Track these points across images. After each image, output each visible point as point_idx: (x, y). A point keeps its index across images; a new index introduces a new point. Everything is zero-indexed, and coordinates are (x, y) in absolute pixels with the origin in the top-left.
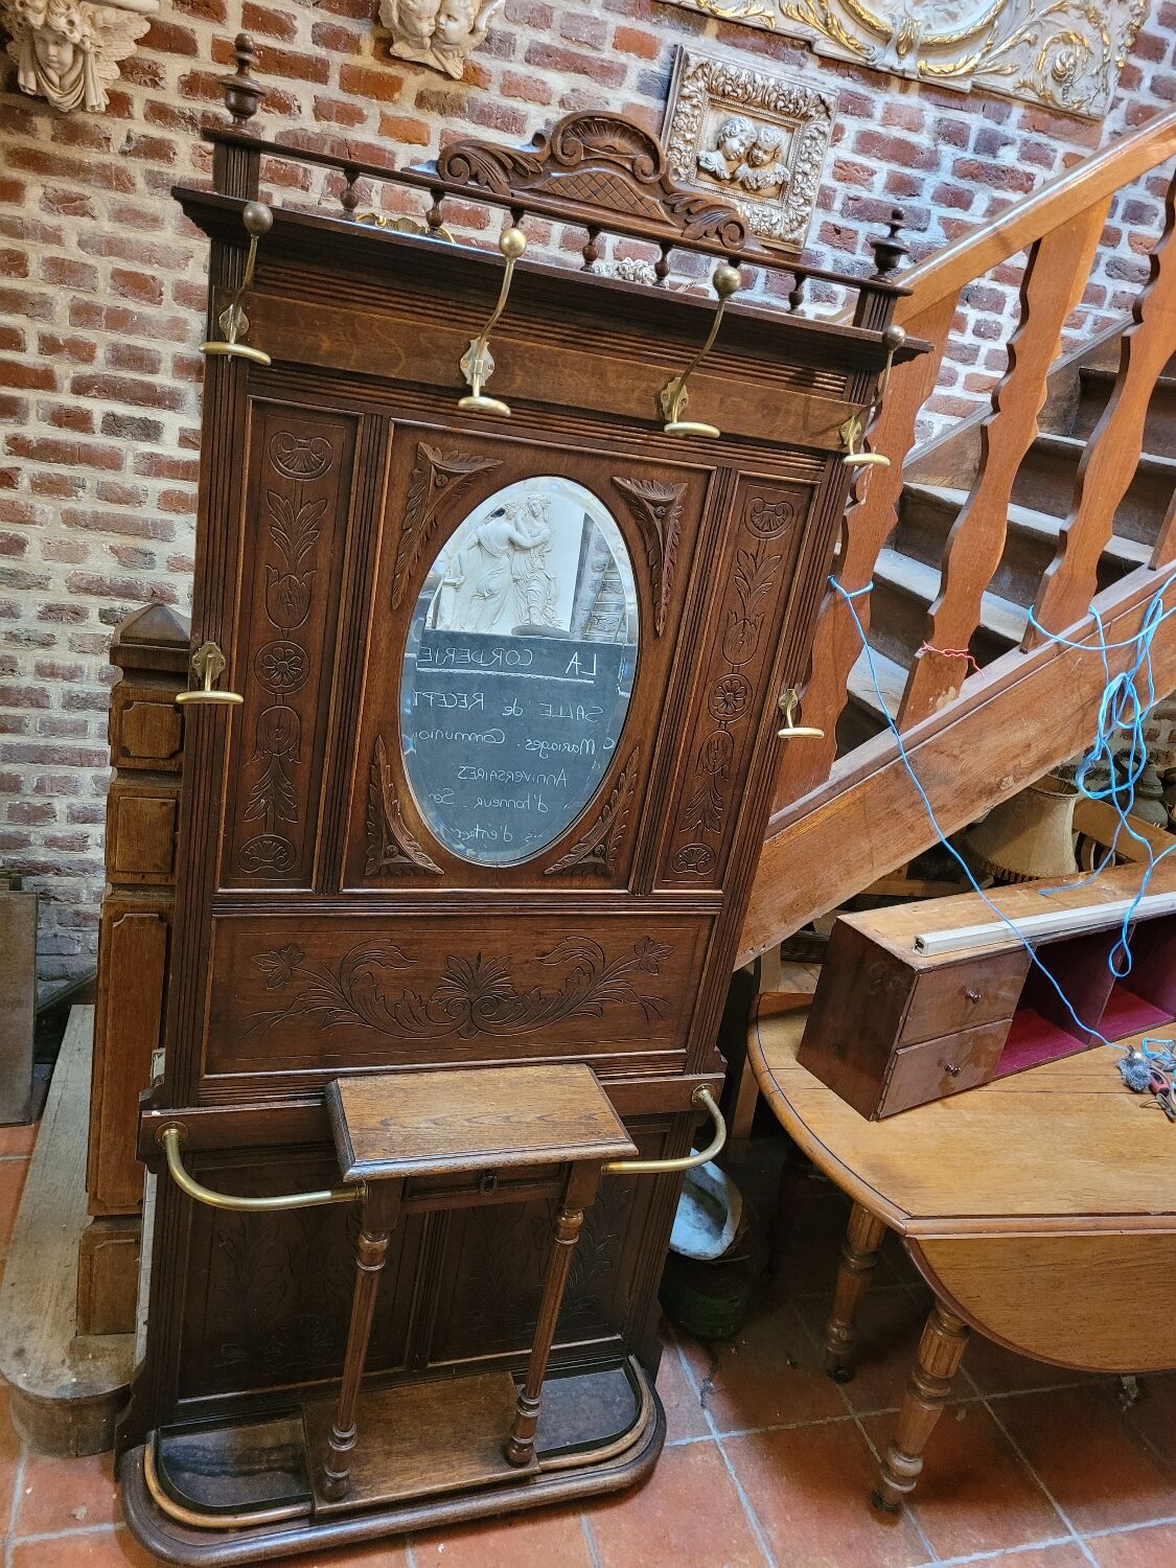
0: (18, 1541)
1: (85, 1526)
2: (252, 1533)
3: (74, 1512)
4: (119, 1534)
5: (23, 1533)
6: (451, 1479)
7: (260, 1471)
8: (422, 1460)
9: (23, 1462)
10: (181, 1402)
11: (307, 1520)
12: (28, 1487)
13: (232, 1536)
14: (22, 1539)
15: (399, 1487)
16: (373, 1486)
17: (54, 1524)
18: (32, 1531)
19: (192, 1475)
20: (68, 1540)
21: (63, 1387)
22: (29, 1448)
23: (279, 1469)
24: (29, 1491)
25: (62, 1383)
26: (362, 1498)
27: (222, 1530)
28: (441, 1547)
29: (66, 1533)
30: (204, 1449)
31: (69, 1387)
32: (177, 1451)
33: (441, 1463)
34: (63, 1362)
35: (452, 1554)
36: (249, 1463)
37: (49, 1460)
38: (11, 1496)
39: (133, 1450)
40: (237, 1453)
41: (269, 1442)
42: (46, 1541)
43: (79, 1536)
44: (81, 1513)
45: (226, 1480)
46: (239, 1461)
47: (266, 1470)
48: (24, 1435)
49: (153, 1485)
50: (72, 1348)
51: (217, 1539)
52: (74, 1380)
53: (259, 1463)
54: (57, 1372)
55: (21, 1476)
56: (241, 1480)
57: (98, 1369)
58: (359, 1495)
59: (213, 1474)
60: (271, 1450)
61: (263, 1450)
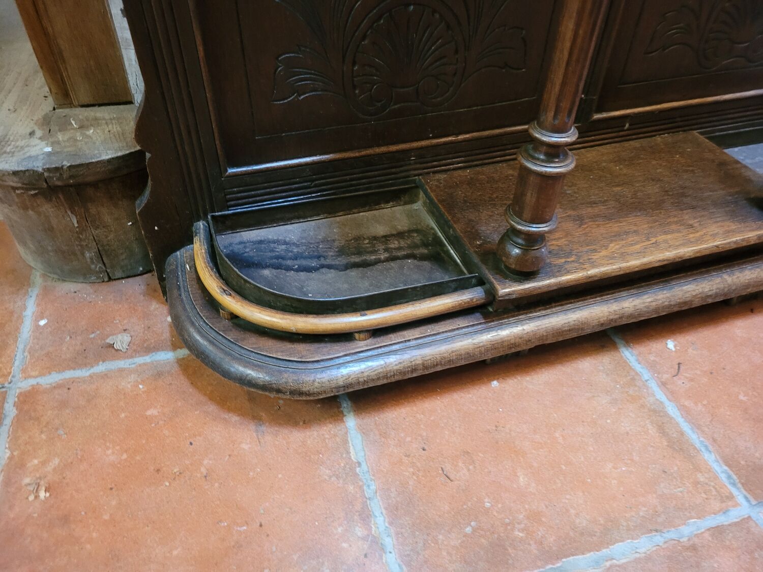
0: (26, 385)
1: (132, 357)
2: (394, 338)
3: (109, 341)
4: (183, 365)
5: (33, 374)
6: (699, 240)
7: (378, 262)
8: (638, 222)
9: (34, 292)
10: (231, 171)
11: (478, 315)
12: (42, 318)
13: (361, 344)
14: (32, 382)
15: (623, 256)
16: (579, 257)
17: (81, 359)
18: (48, 370)
19: (274, 271)
20: (105, 376)
21: (30, 157)
22: (44, 276)
23: (407, 257)
24: (42, 323)
25: (28, 154)
26: (568, 272)
27: (343, 337)
28: (671, 344)
29: (101, 368)
30: (285, 243)
31: (41, 157)
32: (245, 247)
33: (669, 224)
34: (32, 134)
35: (690, 351)
36: (359, 253)
37: (70, 287)
38: (17, 329)
39: (178, 253)
40: (336, 244)
41: (381, 230)
42: (73, 381)
43: (121, 370)
44: (121, 341)
45: (331, 274)
46: (341, 252)
47: (387, 260)
48: (30, 260)
49: (213, 284)
50: (46, 122)
51: (337, 350)
52: (49, 149)
53: (375, 252)
54: (21, 143)
55: (31, 306)
56: (353, 273)
57: (89, 137)
58: (561, 270)
59: (308, 270)
60: (386, 238)
61: (375, 238)
